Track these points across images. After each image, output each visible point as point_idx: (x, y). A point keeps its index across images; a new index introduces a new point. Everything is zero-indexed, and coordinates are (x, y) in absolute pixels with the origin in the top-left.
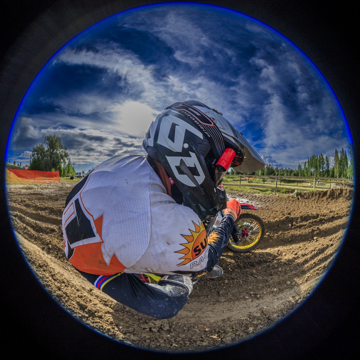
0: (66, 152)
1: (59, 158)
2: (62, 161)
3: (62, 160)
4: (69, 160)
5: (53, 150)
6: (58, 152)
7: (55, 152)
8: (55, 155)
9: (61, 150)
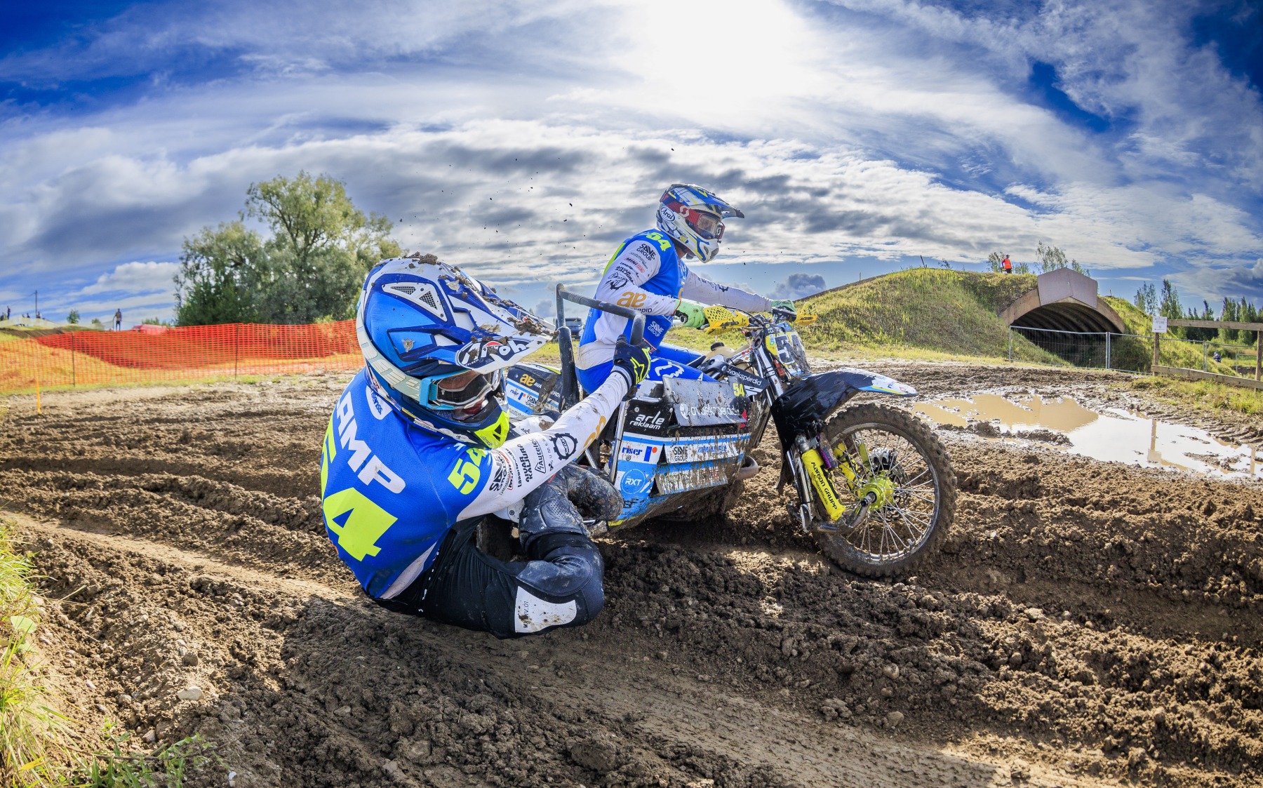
5: (307, 239)
6: (343, 245)
7: (323, 246)
8: (328, 257)
9: (356, 235)
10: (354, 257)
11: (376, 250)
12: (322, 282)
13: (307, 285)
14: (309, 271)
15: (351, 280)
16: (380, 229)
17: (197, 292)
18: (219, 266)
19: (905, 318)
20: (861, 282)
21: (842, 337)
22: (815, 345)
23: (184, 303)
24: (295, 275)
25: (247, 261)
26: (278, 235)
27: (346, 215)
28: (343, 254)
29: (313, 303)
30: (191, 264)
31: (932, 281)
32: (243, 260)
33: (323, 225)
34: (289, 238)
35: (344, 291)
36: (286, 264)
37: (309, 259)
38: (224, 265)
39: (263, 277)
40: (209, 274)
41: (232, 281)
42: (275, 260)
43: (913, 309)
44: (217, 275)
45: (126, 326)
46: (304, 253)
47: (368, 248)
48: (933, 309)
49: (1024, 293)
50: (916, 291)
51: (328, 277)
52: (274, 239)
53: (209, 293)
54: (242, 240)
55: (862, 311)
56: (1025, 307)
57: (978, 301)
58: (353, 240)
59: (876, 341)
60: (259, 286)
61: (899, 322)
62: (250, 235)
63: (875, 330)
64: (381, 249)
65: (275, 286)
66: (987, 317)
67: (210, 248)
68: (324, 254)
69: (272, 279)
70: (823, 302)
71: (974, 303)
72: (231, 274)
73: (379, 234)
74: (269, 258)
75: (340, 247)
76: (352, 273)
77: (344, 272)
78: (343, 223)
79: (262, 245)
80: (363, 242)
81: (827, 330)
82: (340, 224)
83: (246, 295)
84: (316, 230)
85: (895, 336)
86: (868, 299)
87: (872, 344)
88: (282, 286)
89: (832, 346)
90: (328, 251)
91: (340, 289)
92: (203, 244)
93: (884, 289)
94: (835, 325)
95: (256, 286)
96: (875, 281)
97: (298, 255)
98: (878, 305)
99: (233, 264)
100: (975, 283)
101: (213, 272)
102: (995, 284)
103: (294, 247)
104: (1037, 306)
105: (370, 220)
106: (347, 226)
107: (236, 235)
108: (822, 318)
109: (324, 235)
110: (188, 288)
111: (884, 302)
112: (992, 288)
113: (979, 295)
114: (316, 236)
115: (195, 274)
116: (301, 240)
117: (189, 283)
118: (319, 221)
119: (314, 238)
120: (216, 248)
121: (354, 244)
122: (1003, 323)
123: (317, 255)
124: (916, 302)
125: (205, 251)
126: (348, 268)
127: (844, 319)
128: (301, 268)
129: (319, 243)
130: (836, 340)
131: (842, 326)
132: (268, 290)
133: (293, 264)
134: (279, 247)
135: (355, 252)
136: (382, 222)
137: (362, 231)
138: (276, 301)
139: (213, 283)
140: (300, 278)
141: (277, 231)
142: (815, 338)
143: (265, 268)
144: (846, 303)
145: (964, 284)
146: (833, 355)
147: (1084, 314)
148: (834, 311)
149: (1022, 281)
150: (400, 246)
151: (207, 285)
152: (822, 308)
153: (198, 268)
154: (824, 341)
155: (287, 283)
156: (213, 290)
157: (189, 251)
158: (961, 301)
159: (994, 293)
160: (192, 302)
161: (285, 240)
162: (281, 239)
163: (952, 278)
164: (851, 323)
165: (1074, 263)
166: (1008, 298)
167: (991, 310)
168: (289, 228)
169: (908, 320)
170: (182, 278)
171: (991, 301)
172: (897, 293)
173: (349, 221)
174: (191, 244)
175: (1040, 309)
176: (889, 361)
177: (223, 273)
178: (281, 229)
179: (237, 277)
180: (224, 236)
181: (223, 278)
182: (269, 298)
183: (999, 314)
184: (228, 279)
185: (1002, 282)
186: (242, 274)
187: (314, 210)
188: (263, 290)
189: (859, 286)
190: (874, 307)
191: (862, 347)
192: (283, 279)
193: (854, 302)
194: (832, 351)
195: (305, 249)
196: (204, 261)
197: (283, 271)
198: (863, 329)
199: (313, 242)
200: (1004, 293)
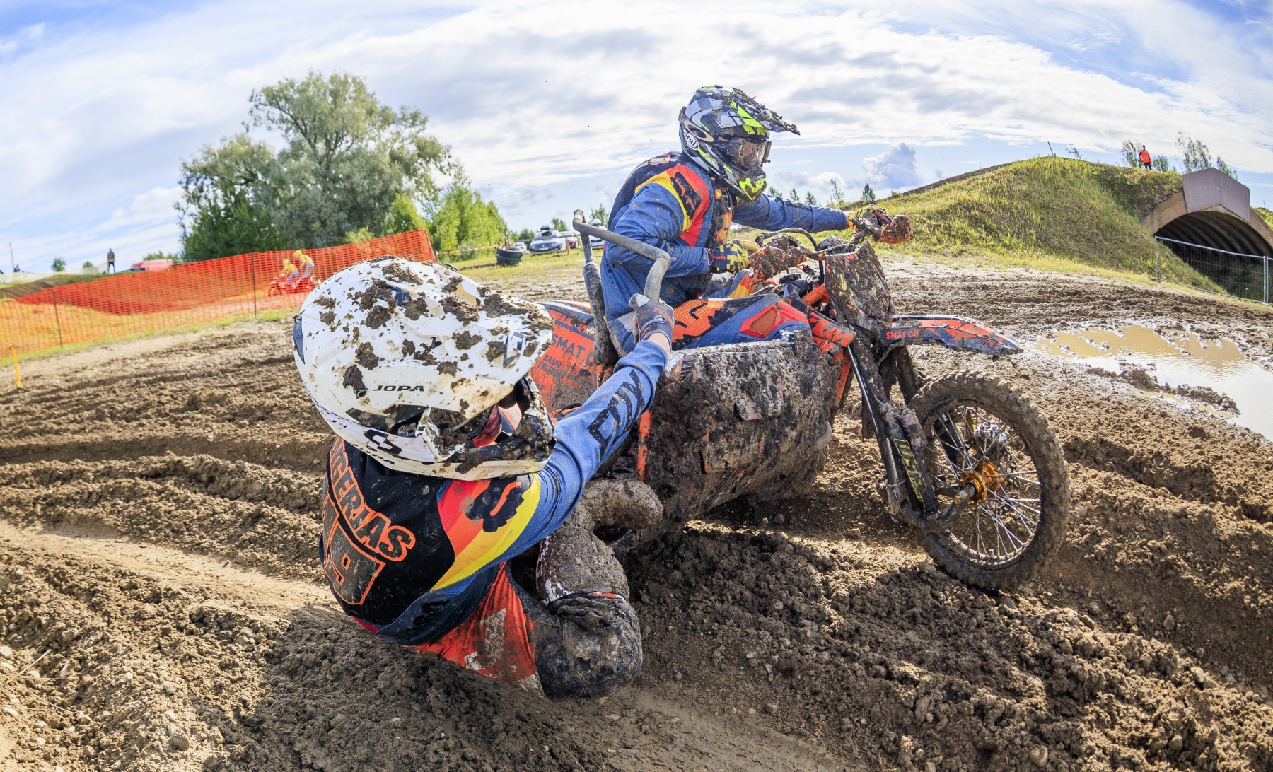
0: (421, 135)
1: (387, 170)
2: (407, 183)
3: (405, 179)
4: (453, 172)
5: (328, 144)
6: (372, 146)
7: (348, 149)
8: (356, 163)
9: (387, 134)
10: (387, 159)
11: (412, 148)
12: (352, 191)
13: (335, 196)
14: (335, 180)
15: (386, 184)
16: (413, 124)
17: (204, 218)
18: (227, 186)
19: (1036, 218)
20: (982, 171)
21: (966, 240)
22: (934, 248)
23: (190, 231)
24: (319, 186)
25: (260, 176)
26: (293, 143)
27: (370, 112)
28: (373, 157)
29: (343, 215)
30: (192, 187)
31: (1064, 173)
32: (255, 176)
33: (345, 127)
34: (307, 146)
35: (379, 198)
36: (307, 175)
37: (333, 166)
38: (232, 184)
39: (280, 192)
40: (214, 195)
41: (244, 200)
42: (292, 172)
43: (1044, 207)
44: (226, 195)
45: (122, 265)
46: (327, 161)
47: (402, 147)
48: (1066, 208)
49: (1168, 196)
50: (1045, 186)
51: (358, 185)
52: (288, 148)
53: (218, 217)
54: (251, 153)
55: (987, 208)
56: (1171, 213)
57: (1117, 201)
58: (383, 140)
59: (1005, 246)
60: (278, 202)
61: (1029, 224)
62: (260, 147)
63: (1002, 232)
64: (419, 147)
65: (296, 201)
66: (1126, 221)
67: (214, 167)
68: (350, 159)
69: (292, 193)
70: (941, 195)
71: (1113, 204)
72: (243, 193)
73: (414, 130)
74: (285, 169)
75: (368, 150)
76: (386, 177)
77: (377, 178)
78: (367, 122)
79: (275, 155)
80: (395, 141)
81: (948, 230)
82: (365, 125)
83: (263, 213)
84: (337, 133)
85: (1024, 239)
86: (993, 192)
87: (1000, 248)
88: (304, 200)
89: (954, 249)
90: (355, 156)
91: (374, 197)
92: (204, 163)
93: (1009, 181)
94: (957, 223)
95: (274, 204)
96: (998, 171)
97: (320, 163)
98: (1004, 201)
99: (243, 181)
100: (1113, 179)
101: (220, 193)
102: (1135, 182)
103: (314, 155)
104: (1183, 213)
105: (400, 116)
106: (374, 125)
107: (242, 149)
108: (942, 215)
109: (348, 138)
110: (192, 215)
111: (1011, 197)
112: (1131, 186)
113: (1116, 193)
114: (338, 139)
115: (199, 198)
116: (321, 146)
117: (193, 209)
118: (340, 123)
119: (336, 142)
120: (221, 167)
121: (385, 145)
122: (1146, 231)
123: (343, 161)
124: (1047, 198)
125: (207, 171)
126: (381, 172)
127: (966, 217)
128: (325, 177)
129: (343, 147)
130: (958, 242)
131: (965, 225)
132: (288, 205)
133: (315, 173)
134: (296, 156)
135: (387, 153)
136: (415, 117)
137: (393, 128)
138: (299, 217)
139: (222, 205)
140: (325, 189)
141: (291, 139)
142: (934, 240)
143: (282, 182)
144: (967, 198)
145: (1100, 179)
146: (957, 262)
147: (1234, 227)
148: (953, 207)
149: (1165, 180)
150: (440, 141)
151: (215, 209)
152: (940, 202)
153: (201, 190)
154: (945, 244)
155: (310, 196)
156: (222, 214)
157: (188, 173)
158: (1097, 200)
159: (1135, 192)
160: (199, 230)
161: (302, 148)
162: (297, 146)
163: (1085, 171)
164: (975, 222)
165: (1220, 163)
166: (1150, 200)
167: (1132, 214)
168: (304, 133)
169: (1039, 221)
170: (183, 203)
171: (1132, 202)
172: (1024, 187)
173: (377, 119)
174: (190, 165)
175: (1187, 217)
177: (233, 193)
178: (294, 135)
179: (250, 195)
180: (228, 151)
181: (233, 199)
182: (291, 217)
183: (1142, 218)
184: (240, 199)
185: (1143, 179)
186: (254, 191)
187: (332, 110)
188: (283, 206)
189: (980, 177)
190: (1000, 203)
191: (988, 253)
192: (305, 192)
193: (976, 196)
194: (955, 256)
195: (327, 155)
196: (208, 182)
197: (304, 182)
198: (989, 230)
199: (336, 146)
200: (1145, 194)
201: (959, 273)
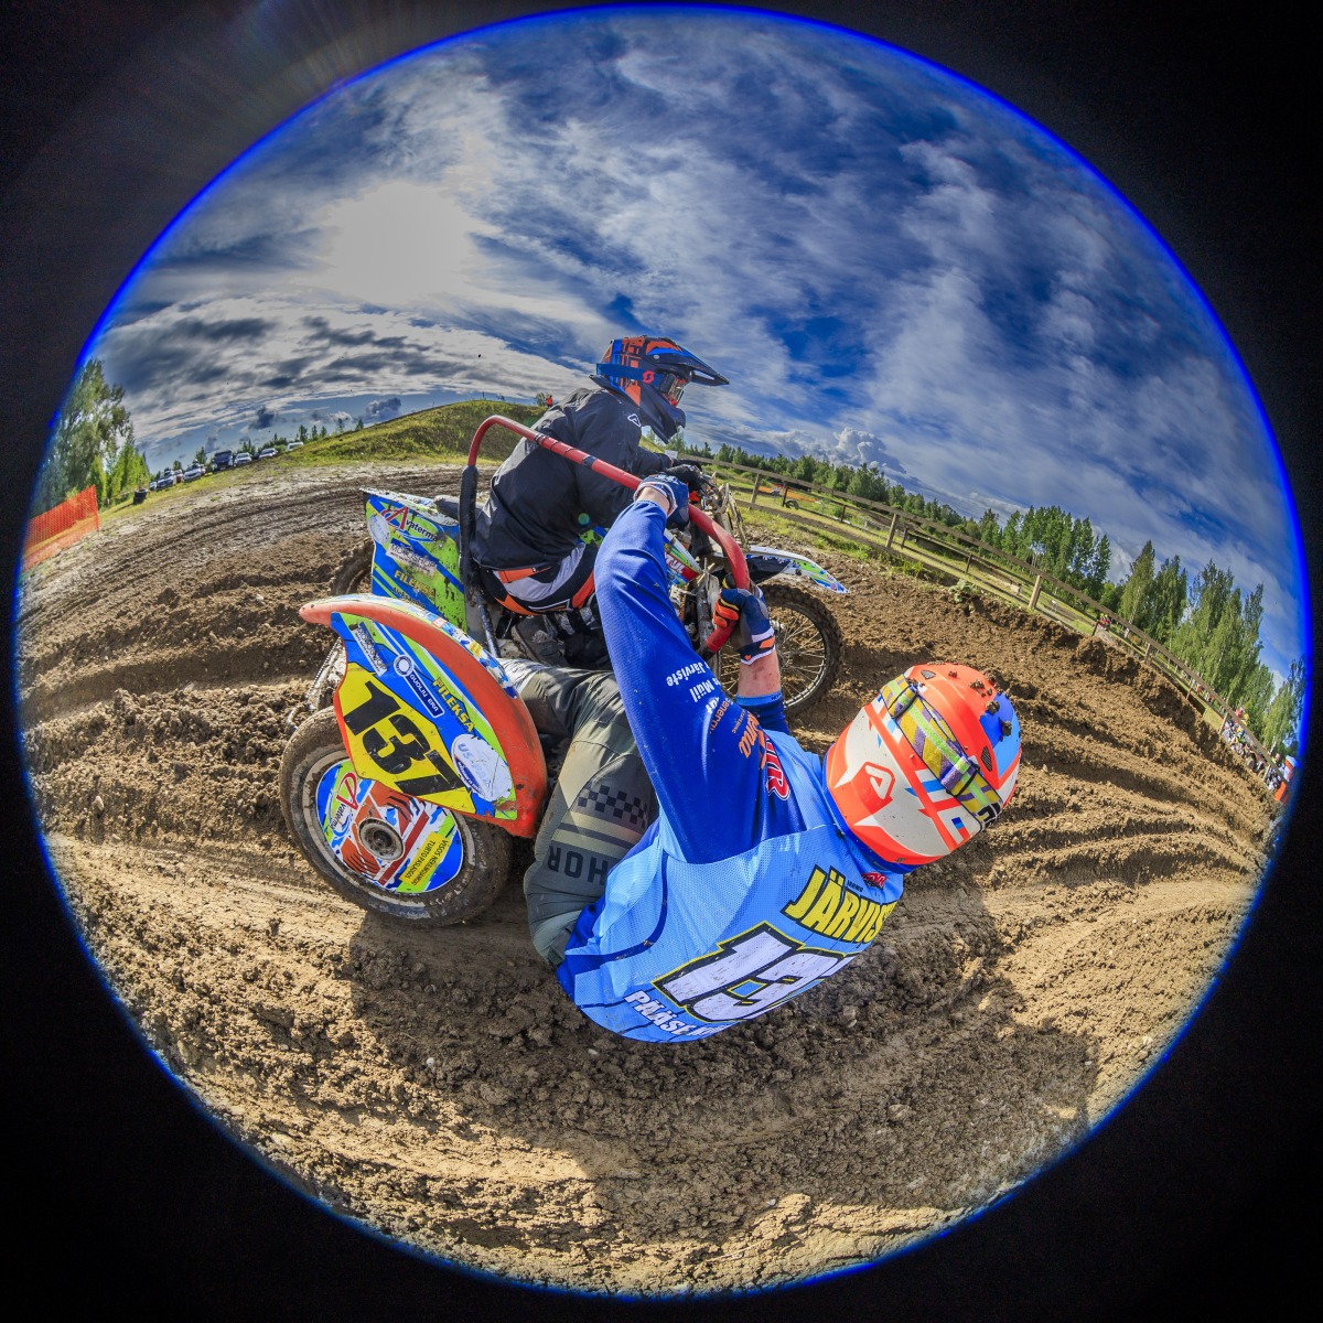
19: (461, 435)
20: (432, 409)
21: (410, 449)
22: (388, 456)
31: (488, 409)
43: (469, 428)
50: (473, 416)
55: (430, 430)
59: (436, 452)
61: (456, 438)
63: (436, 444)
70: (400, 424)
81: (400, 444)
85: (450, 447)
86: (436, 421)
87: (431, 454)
89: (401, 456)
93: (449, 414)
94: (407, 440)
96: (441, 409)
98: (442, 425)
100: (521, 412)
108: (398, 435)
124: (471, 423)
127: (414, 436)
130: (405, 451)
131: (412, 441)
142: (389, 451)
144: (418, 425)
145: (512, 412)
148: (407, 431)
152: (400, 428)
154: (396, 453)
163: (503, 408)
164: (419, 439)
169: (463, 436)
172: (458, 417)
176: (444, 466)
189: (430, 412)
190: (439, 427)
191: (425, 457)
193: (424, 423)
194: (401, 460)
198: (427, 443)
201: (400, 471)
